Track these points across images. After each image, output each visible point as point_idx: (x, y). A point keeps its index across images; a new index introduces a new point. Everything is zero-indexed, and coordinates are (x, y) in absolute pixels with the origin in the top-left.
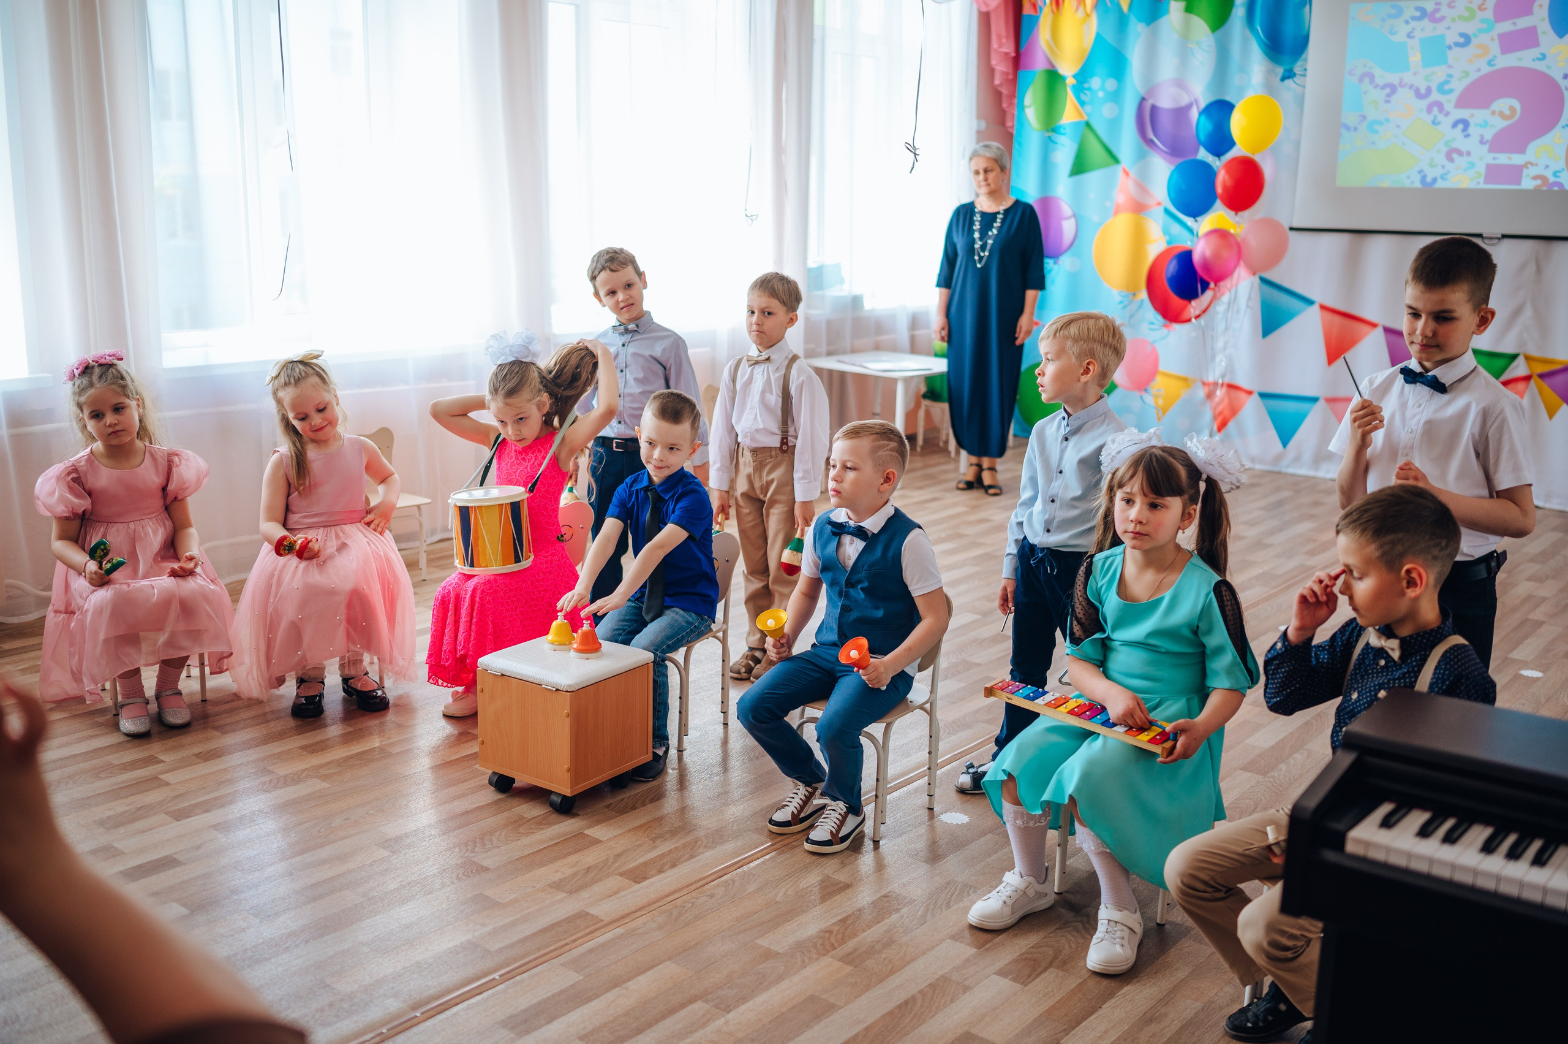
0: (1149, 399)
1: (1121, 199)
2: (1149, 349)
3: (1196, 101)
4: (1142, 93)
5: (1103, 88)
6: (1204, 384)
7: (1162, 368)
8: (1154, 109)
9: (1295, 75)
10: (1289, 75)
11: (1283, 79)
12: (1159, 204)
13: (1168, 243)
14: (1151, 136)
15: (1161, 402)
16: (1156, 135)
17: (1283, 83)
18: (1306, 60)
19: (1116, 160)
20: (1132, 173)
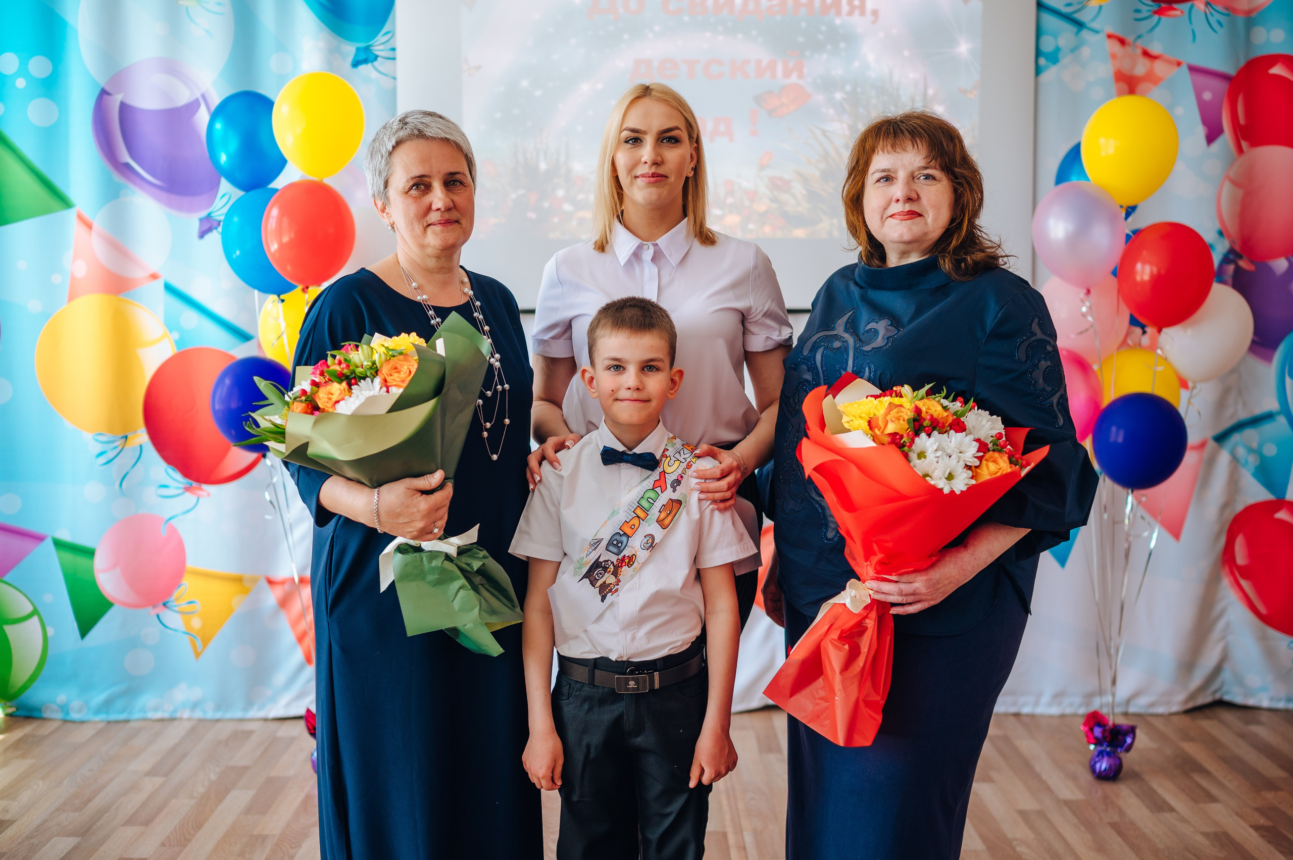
0: (172, 618)
1: (81, 269)
2: (164, 531)
3: (203, 96)
4: (102, 83)
5: (23, 71)
6: (270, 582)
7: (190, 564)
8: (124, 107)
9: (376, 57)
10: (364, 58)
11: (356, 64)
12: (154, 277)
13: (177, 343)
14: (126, 158)
15: (196, 623)
16: (133, 156)
17: (355, 69)
18: (392, 33)
19: (65, 202)
20: (96, 224)
